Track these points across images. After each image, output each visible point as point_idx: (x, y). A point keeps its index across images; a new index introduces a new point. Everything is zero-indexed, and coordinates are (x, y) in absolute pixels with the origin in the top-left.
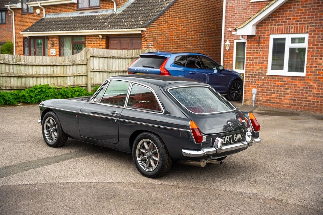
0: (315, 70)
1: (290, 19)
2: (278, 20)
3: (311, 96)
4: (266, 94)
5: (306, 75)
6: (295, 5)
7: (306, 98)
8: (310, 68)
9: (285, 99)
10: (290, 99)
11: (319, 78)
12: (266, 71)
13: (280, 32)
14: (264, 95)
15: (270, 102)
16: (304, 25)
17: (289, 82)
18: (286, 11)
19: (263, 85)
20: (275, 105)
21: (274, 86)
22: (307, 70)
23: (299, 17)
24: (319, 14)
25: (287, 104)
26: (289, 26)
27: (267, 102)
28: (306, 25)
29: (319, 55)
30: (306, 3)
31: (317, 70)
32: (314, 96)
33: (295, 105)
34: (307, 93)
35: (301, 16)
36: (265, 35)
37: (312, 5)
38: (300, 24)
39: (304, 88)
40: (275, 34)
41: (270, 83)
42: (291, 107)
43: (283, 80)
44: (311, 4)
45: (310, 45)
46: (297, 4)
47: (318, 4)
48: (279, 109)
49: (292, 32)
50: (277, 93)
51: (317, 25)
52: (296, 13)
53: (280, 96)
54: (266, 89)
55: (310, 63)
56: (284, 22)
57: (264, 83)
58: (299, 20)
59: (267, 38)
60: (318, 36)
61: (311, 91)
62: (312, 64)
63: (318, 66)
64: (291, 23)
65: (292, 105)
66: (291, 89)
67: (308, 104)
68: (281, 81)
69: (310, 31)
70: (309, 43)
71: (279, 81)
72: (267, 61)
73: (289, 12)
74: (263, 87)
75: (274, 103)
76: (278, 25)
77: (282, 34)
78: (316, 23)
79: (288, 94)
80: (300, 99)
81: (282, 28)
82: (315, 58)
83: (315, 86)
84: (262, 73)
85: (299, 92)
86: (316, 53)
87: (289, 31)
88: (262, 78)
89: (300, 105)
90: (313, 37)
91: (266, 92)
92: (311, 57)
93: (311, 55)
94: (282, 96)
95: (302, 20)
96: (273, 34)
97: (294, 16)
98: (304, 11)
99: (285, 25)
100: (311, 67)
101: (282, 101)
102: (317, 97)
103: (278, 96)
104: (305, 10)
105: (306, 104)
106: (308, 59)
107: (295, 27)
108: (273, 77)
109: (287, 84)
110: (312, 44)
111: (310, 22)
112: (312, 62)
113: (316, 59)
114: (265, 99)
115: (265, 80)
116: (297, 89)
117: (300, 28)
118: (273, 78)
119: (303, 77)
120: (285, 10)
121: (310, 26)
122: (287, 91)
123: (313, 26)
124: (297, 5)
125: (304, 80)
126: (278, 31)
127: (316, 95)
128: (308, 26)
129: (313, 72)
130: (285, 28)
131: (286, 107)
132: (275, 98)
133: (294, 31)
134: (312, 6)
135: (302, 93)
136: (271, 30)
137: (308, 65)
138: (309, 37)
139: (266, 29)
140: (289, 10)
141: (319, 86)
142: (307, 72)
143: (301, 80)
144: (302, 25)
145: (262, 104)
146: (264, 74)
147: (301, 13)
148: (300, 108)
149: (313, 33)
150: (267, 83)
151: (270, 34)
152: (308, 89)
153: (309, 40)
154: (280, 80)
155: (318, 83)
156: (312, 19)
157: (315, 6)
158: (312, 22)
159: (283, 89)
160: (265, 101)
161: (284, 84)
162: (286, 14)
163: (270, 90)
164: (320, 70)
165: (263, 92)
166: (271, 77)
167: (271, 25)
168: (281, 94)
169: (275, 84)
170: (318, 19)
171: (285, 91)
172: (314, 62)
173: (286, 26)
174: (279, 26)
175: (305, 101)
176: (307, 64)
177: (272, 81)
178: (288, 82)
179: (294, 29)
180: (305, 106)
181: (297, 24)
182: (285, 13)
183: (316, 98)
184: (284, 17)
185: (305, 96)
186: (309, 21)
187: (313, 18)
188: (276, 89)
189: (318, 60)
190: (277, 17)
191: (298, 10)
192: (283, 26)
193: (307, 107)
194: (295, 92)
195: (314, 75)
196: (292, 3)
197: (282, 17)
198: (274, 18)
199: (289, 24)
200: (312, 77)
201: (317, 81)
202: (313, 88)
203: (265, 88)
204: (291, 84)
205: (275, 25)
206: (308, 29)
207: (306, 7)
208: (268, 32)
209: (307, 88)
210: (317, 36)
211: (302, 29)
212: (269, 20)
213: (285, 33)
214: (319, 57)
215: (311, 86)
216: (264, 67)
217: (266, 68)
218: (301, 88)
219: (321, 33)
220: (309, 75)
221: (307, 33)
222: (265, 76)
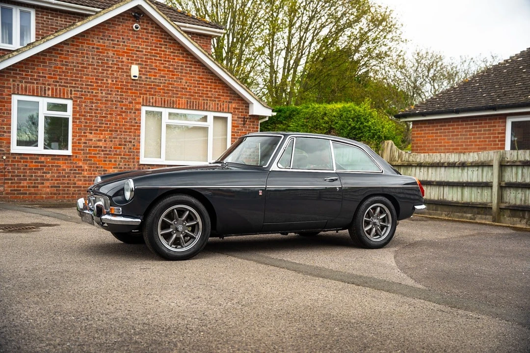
0: (84, 146)
1: (45, 77)
2: (26, 75)
3: (81, 180)
4: (10, 182)
5: (73, 152)
6: (51, 60)
7: (75, 184)
8: (77, 144)
9: (44, 187)
10: (52, 187)
11: (90, 157)
12: (9, 147)
13: (29, 92)
14: (8, 183)
15: (18, 194)
16: (66, 88)
17: (49, 162)
18: (38, 66)
19: (5, 169)
20: (27, 197)
21: (24, 169)
22: (73, 146)
23: (58, 77)
24: (84, 77)
25: (48, 193)
26: (43, 86)
27: (14, 194)
28: (69, 89)
29: (88, 128)
30: (66, 60)
31: (87, 147)
32: (85, 180)
33: (59, 194)
34: (75, 177)
35: (61, 75)
36: (4, 93)
37: (75, 64)
38: (60, 86)
39: (71, 170)
40: (21, 95)
41: (17, 165)
42: (53, 197)
43: (39, 160)
44: (73, 63)
45: (76, 115)
46: (53, 58)
47: (82, 65)
48: (34, 202)
49: (48, 95)
50: (30, 180)
51: (84, 90)
52: (54, 71)
53: (35, 183)
54: (10, 175)
55: (77, 138)
56: (36, 80)
57: (6, 165)
58: (58, 80)
59: (8, 99)
60: (85, 104)
61: (81, 174)
62: (81, 140)
63: (87, 142)
64: (47, 83)
65: (55, 194)
66: (52, 173)
67: (78, 191)
68: (36, 162)
69: (74, 97)
70: (74, 112)
71: (32, 162)
72: (10, 132)
73: (42, 67)
74: (5, 172)
75: (26, 194)
76: (25, 82)
77: (33, 95)
78: (81, 88)
79: (48, 180)
80: (66, 185)
81: (33, 87)
82: (83, 131)
83: (86, 168)
84: (3, 151)
85: (65, 177)
86: (85, 126)
87: (45, 93)
88: (3, 158)
89: (67, 194)
90: (79, 105)
91: (12, 179)
92: (78, 131)
93: (77, 128)
94: (38, 183)
95: (63, 81)
96: (18, 94)
97: (50, 74)
98: (64, 70)
99: (37, 83)
100: (79, 143)
101: (39, 190)
102: (88, 181)
103: (32, 183)
104: (66, 69)
105: (75, 191)
106: (73, 132)
107: (53, 89)
108: (22, 156)
109: (45, 166)
110: (78, 114)
111: (74, 85)
112: (79, 136)
113: (85, 133)
114: (10, 189)
115: (9, 161)
116: (61, 172)
117: (60, 91)
118: (21, 158)
119: (69, 156)
120: (36, 63)
121: (74, 91)
122: (46, 176)
123: (78, 91)
124: (54, 61)
125: (71, 160)
126: (26, 91)
127: (87, 179)
128: (71, 91)
129: (82, 150)
130: (37, 89)
131: (46, 198)
132: (26, 186)
133: (52, 95)
134: (75, 66)
135: (68, 177)
136: (14, 88)
137: (75, 140)
138: (73, 105)
139: (5, 85)
140: (42, 64)
141: (91, 167)
142: (73, 149)
143: (66, 160)
144: (64, 88)
145: (4, 197)
146: (5, 152)
147: (60, 72)
148: (67, 197)
149: (78, 100)
150: (11, 165)
151: (14, 94)
152: (77, 172)
153: (73, 108)
154: (34, 161)
155: (89, 164)
156: (77, 82)
157: (78, 67)
158: (77, 85)
159: (39, 173)
160: (10, 192)
161: (41, 166)
162: (37, 69)
163: (17, 176)
164: (91, 147)
165: (5, 179)
166: (19, 157)
167: (13, 81)
168: (37, 180)
169: (26, 166)
170: (84, 84)
171: (43, 176)
172: (82, 136)
173: (39, 86)
174: (28, 85)
175: (73, 187)
176: (73, 139)
177: (20, 162)
178: (47, 162)
179: (52, 92)
180: (73, 194)
181: (56, 86)
182: (36, 67)
183: (87, 183)
184: (35, 72)
185: (73, 180)
186: (72, 83)
187: (78, 80)
188: (28, 174)
189: (87, 134)
190: (23, 71)
191: (55, 67)
192: (35, 86)
193: (76, 195)
194: (58, 177)
195: (84, 153)
196: (46, 56)
197: (31, 72)
198: (18, 72)
199: (44, 84)
200: (81, 156)
201: (88, 160)
202: (83, 170)
203: (9, 172)
204: (52, 166)
205: (21, 82)
206: (71, 94)
207: (67, 65)
208: (9, 90)
209: (76, 170)
210: (83, 104)
211: (64, 94)
212: (10, 73)
213: (37, 96)
214: (88, 131)
215: (81, 167)
216: (5, 141)
217: (9, 143)
218: (67, 171)
219: (89, 101)
220: (77, 153)
221: (71, 99)
222: (8, 155)
